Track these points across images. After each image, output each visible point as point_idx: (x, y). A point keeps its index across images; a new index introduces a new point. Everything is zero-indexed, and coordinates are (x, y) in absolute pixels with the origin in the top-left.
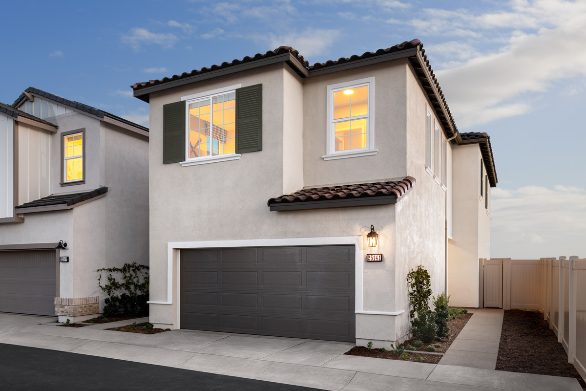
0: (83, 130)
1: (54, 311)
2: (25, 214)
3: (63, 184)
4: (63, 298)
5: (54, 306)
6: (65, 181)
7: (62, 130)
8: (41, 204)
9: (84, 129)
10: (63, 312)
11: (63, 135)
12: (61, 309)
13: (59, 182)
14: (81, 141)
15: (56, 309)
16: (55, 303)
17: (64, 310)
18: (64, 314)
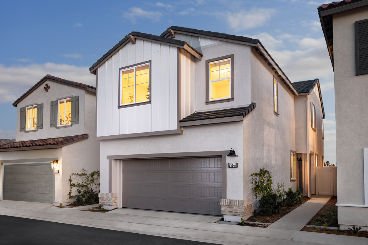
0: (231, 57)
1: (220, 211)
2: (184, 127)
3: (208, 103)
4: (229, 199)
5: (220, 206)
6: (210, 100)
7: (206, 57)
8: (194, 119)
9: (233, 55)
10: (230, 212)
11: (208, 62)
12: (229, 209)
13: (204, 101)
14: (229, 66)
15: (222, 209)
16: (222, 203)
17: (232, 210)
18: (232, 214)
